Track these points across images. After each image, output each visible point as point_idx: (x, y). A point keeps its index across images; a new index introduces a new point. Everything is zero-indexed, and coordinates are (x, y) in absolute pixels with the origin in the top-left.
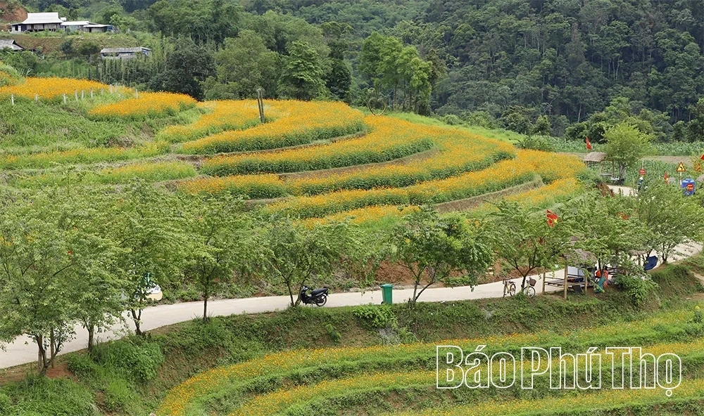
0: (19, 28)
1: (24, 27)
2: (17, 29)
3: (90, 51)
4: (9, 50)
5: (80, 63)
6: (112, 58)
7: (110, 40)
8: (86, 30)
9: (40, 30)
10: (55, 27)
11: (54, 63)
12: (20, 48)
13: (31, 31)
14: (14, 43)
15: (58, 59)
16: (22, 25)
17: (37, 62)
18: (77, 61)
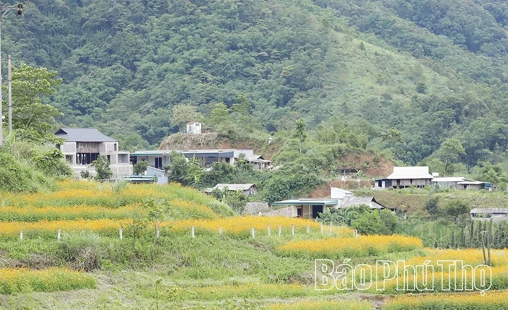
0: (383, 184)
1: (389, 182)
2: (380, 185)
3: (458, 211)
4: (367, 208)
5: (446, 224)
6: (482, 220)
7: (484, 199)
8: (461, 187)
9: (407, 187)
10: (424, 183)
11: (416, 224)
12: (380, 207)
13: (395, 187)
14: (373, 200)
15: (422, 219)
16: (386, 180)
17: (397, 222)
18: (442, 223)
